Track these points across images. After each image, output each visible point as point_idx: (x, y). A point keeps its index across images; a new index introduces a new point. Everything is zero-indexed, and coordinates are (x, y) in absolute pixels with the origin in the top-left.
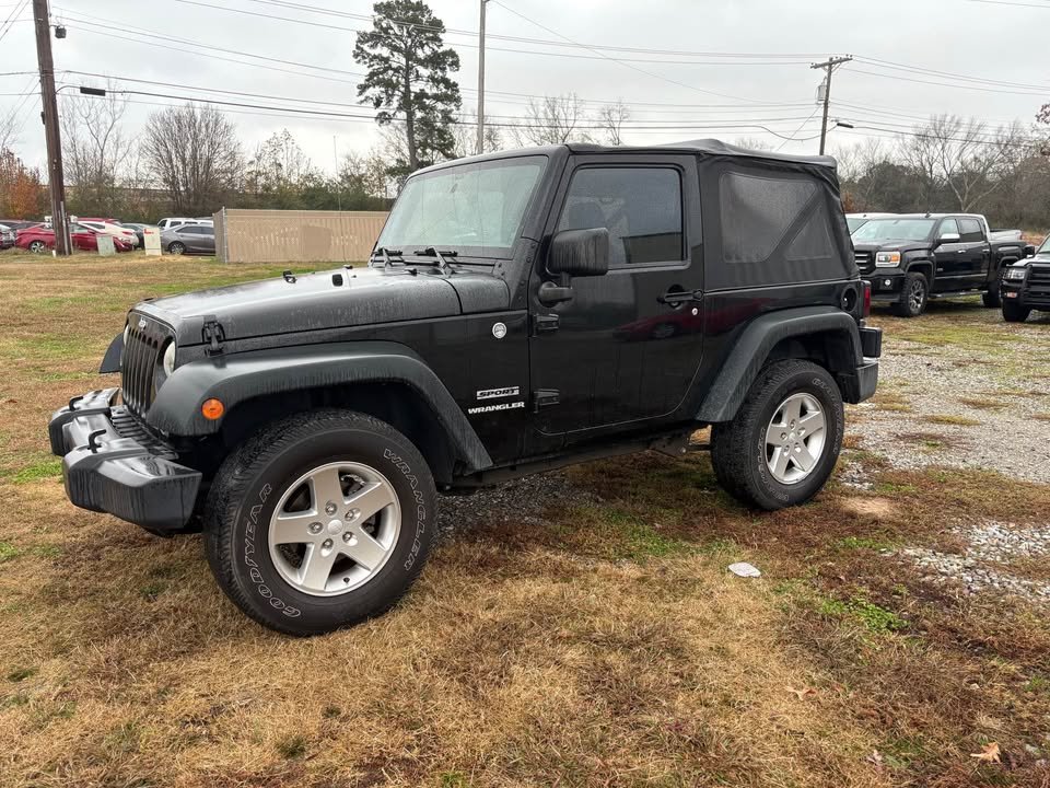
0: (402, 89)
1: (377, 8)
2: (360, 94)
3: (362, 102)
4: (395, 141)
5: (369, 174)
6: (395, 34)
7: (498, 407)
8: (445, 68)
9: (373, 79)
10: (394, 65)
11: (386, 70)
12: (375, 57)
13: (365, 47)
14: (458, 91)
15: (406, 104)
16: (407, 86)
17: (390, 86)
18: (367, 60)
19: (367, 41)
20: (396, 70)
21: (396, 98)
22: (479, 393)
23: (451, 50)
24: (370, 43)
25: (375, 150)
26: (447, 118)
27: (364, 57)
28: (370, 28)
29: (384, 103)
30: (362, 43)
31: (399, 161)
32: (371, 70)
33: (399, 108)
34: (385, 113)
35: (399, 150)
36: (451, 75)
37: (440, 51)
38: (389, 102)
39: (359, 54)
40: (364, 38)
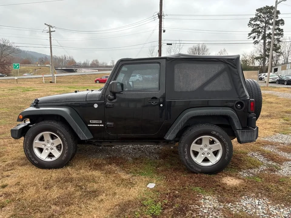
0: (263, 33)
1: (257, 10)
2: (249, 36)
3: (249, 38)
4: (259, 49)
5: (249, 59)
6: (262, 17)
7: (96, 125)
8: (279, 25)
9: (254, 31)
10: (261, 26)
11: (258, 28)
12: (255, 24)
13: (252, 22)
14: (283, 31)
15: (264, 38)
16: (265, 32)
17: (259, 32)
18: (252, 26)
19: (253, 20)
20: (262, 28)
21: (261, 36)
22: (90, 121)
23: (282, 19)
24: (254, 21)
25: (252, 52)
26: (279, 41)
27: (251, 25)
28: (254, 17)
29: (256, 38)
30: (251, 21)
31: (260, 55)
32: (253, 28)
33: (262, 39)
34: (256, 41)
35: (260, 51)
36: (281, 27)
37: (277, 20)
38: (258, 37)
39: (250, 24)
40: (252, 19)
